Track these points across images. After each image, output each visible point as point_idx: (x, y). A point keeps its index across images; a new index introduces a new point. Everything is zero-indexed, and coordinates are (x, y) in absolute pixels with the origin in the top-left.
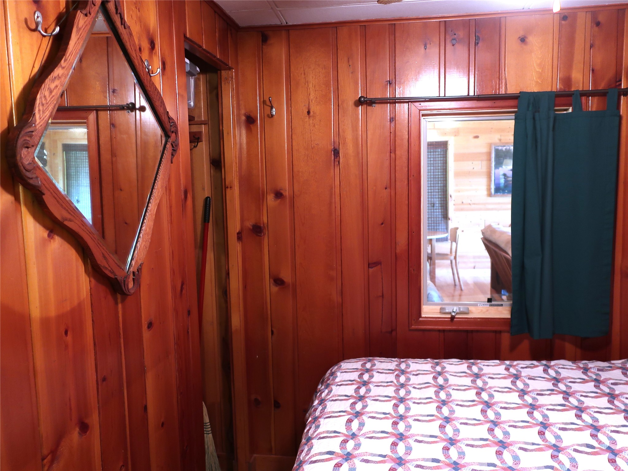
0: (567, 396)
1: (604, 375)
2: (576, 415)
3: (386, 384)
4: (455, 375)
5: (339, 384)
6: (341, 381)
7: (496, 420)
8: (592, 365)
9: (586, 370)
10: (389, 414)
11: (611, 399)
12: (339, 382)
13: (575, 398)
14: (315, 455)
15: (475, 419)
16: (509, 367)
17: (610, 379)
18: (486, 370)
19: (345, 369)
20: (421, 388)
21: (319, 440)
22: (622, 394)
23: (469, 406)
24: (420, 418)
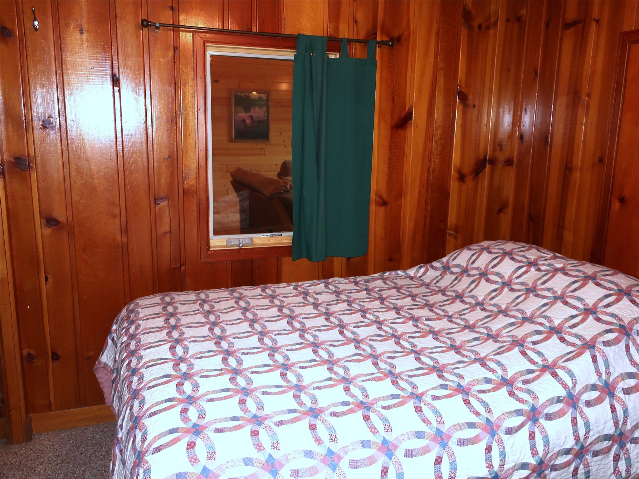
0: (350, 303)
1: (371, 285)
2: (362, 316)
3: (193, 313)
4: (253, 297)
5: (145, 318)
6: (145, 316)
7: (302, 328)
8: (359, 279)
9: (356, 283)
10: (208, 336)
11: (382, 301)
12: (144, 317)
13: (356, 303)
14: (150, 381)
15: (285, 330)
16: (297, 287)
17: (376, 287)
18: (279, 291)
19: (144, 305)
20: (228, 312)
21: (148, 369)
22: (388, 297)
23: (276, 321)
24: (238, 336)
